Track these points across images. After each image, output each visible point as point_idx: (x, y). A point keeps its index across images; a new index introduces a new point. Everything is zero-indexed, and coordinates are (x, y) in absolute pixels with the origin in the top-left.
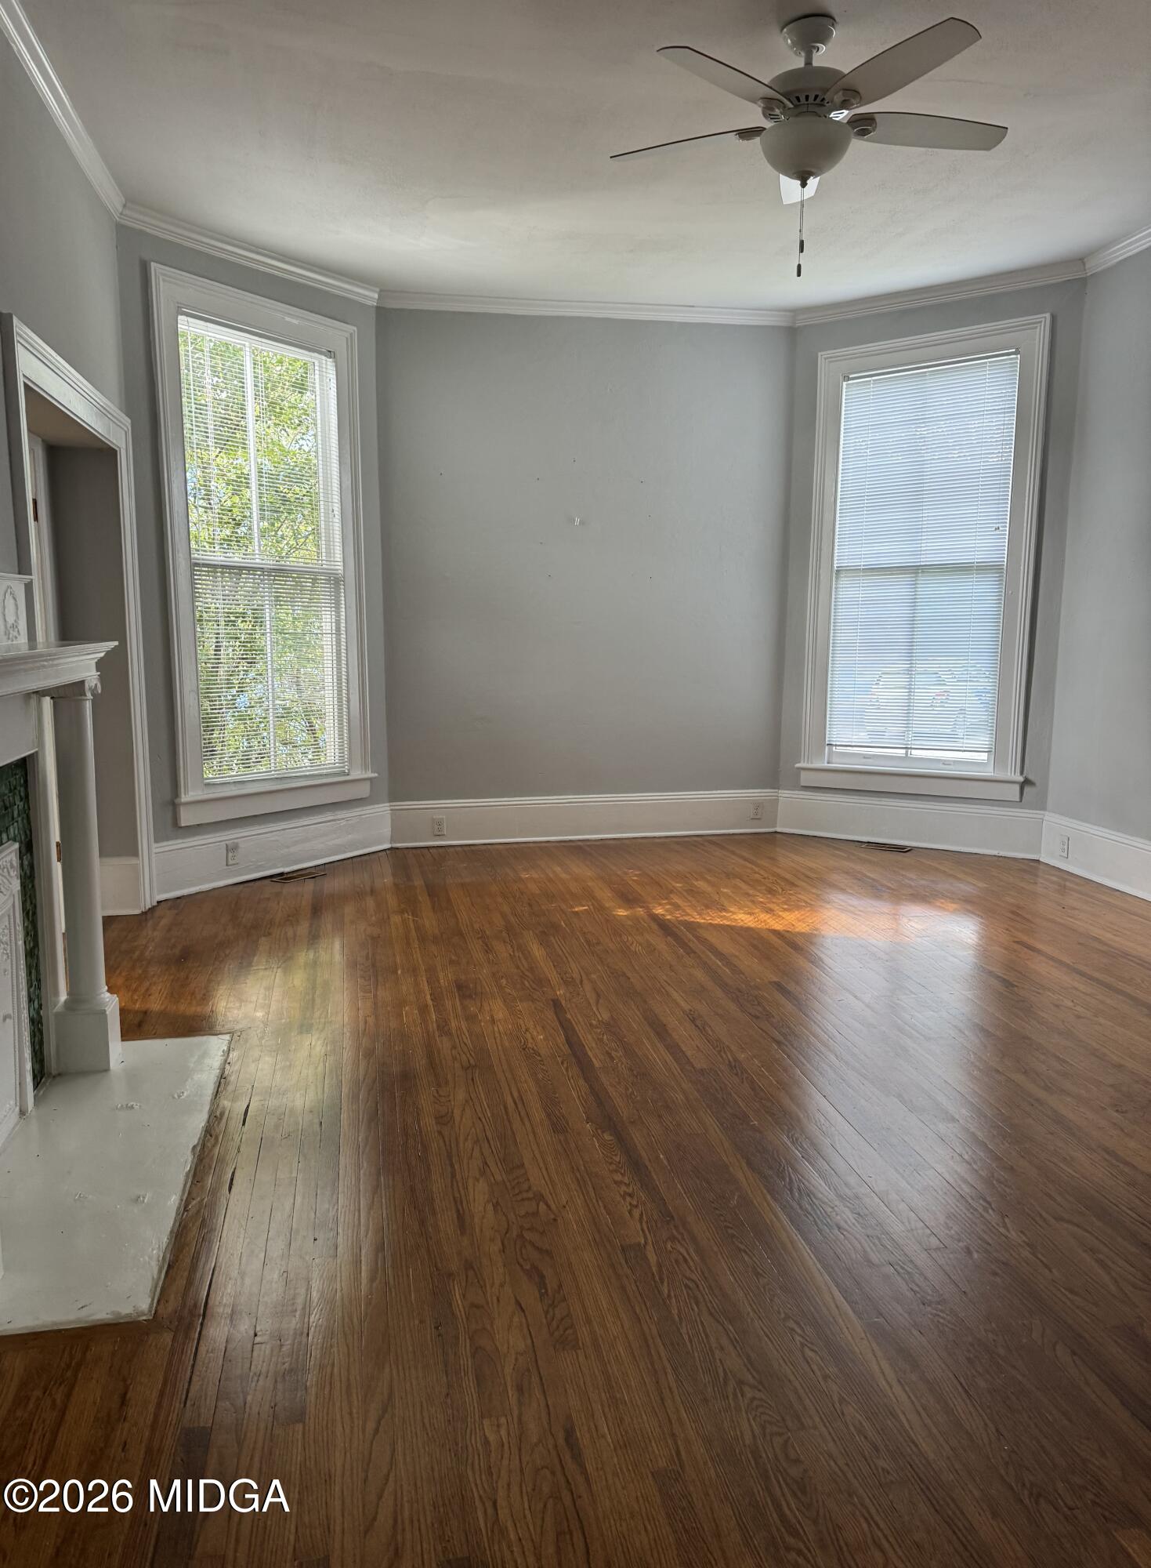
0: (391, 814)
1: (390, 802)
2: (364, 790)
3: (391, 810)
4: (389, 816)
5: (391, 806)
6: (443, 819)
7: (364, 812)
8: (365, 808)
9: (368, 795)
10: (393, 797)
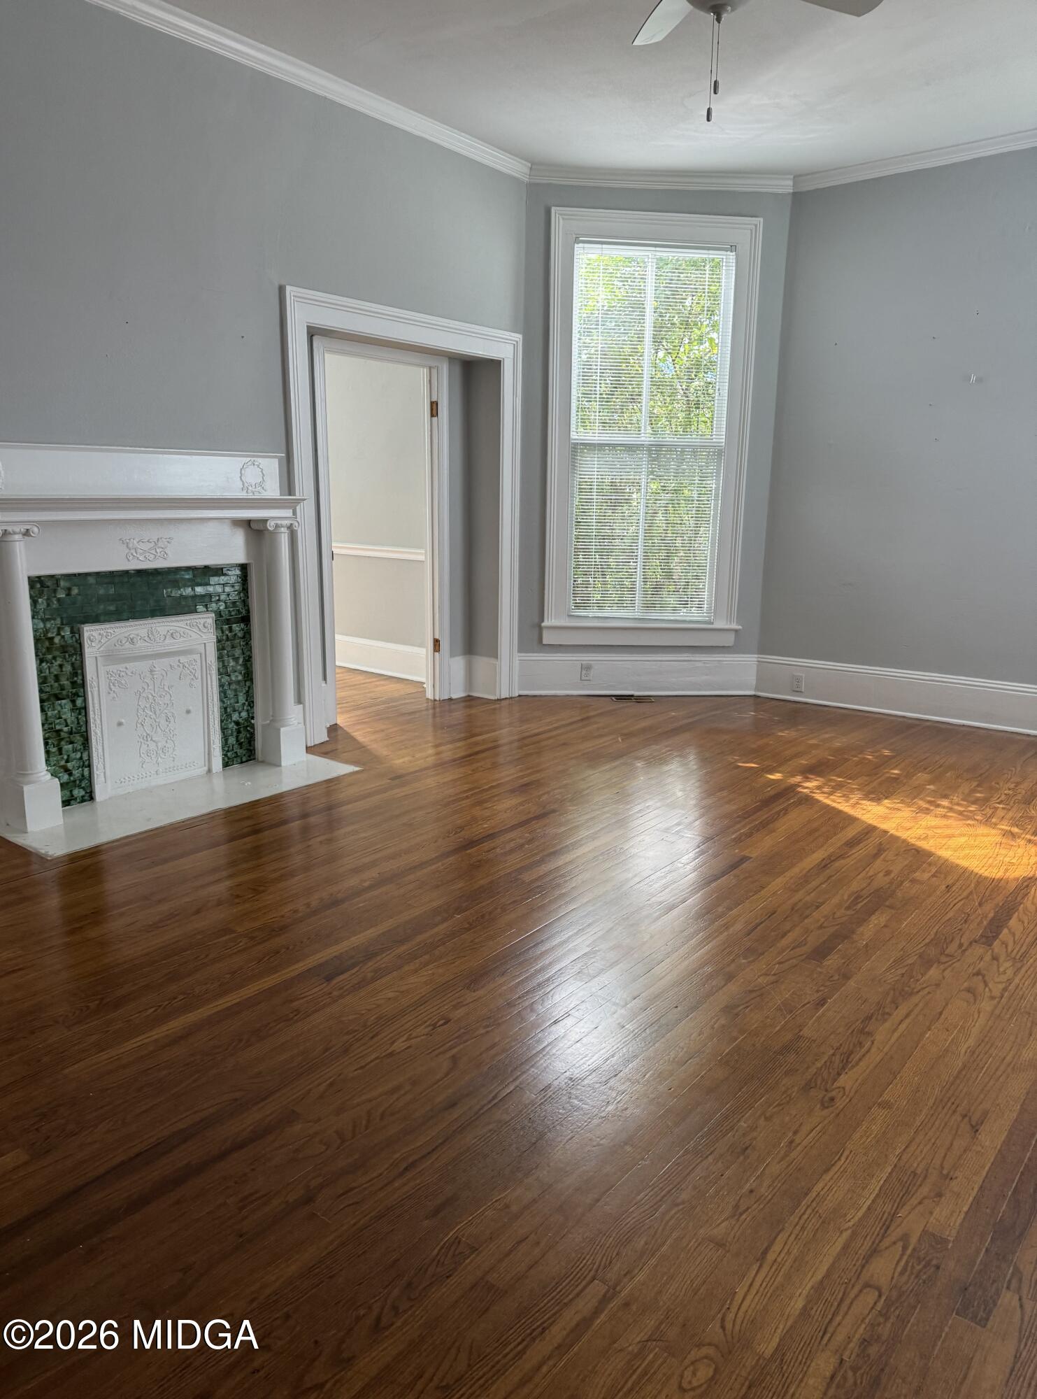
0: (758, 666)
1: (758, 654)
2: (729, 640)
3: (758, 661)
4: (755, 666)
5: (759, 657)
6: (801, 677)
7: (725, 659)
8: (726, 656)
9: (730, 645)
10: (763, 649)
